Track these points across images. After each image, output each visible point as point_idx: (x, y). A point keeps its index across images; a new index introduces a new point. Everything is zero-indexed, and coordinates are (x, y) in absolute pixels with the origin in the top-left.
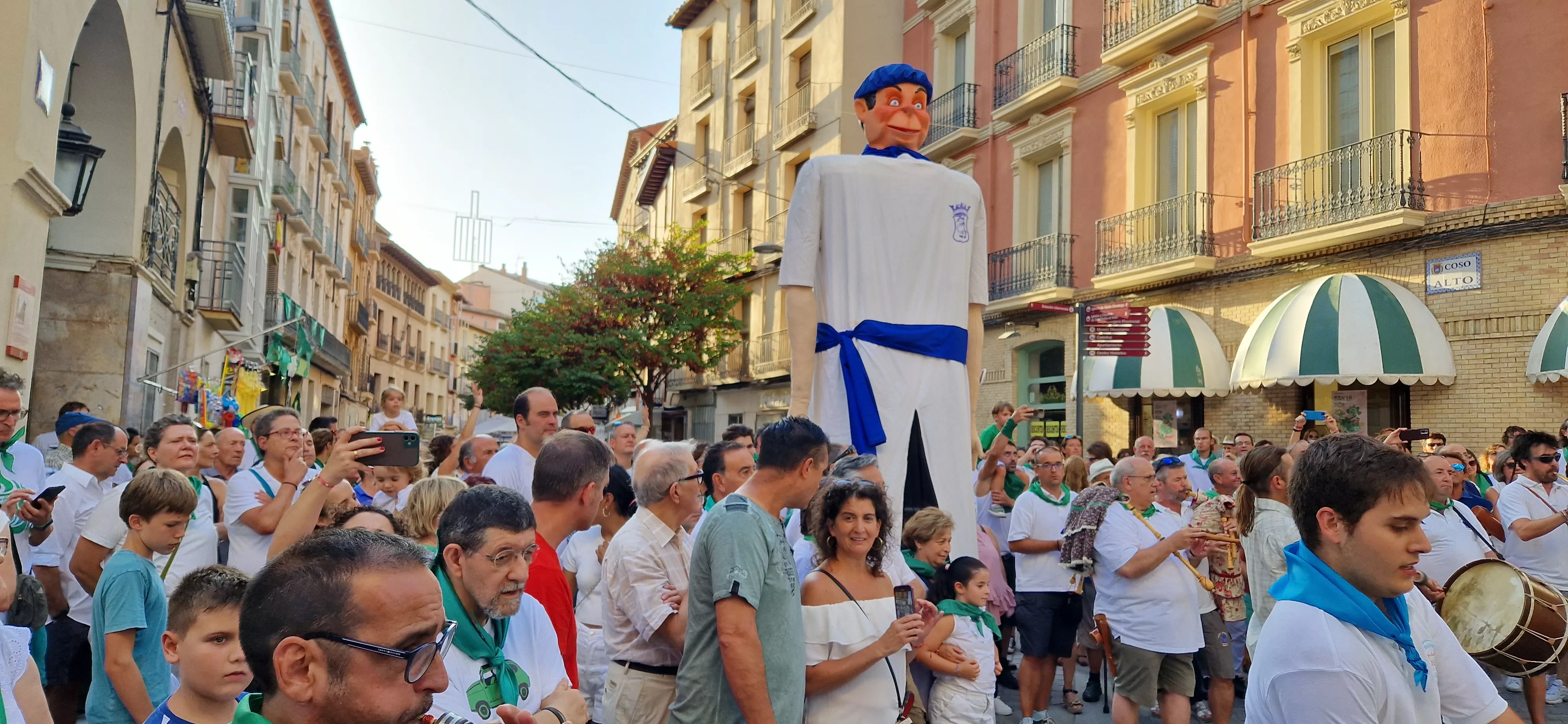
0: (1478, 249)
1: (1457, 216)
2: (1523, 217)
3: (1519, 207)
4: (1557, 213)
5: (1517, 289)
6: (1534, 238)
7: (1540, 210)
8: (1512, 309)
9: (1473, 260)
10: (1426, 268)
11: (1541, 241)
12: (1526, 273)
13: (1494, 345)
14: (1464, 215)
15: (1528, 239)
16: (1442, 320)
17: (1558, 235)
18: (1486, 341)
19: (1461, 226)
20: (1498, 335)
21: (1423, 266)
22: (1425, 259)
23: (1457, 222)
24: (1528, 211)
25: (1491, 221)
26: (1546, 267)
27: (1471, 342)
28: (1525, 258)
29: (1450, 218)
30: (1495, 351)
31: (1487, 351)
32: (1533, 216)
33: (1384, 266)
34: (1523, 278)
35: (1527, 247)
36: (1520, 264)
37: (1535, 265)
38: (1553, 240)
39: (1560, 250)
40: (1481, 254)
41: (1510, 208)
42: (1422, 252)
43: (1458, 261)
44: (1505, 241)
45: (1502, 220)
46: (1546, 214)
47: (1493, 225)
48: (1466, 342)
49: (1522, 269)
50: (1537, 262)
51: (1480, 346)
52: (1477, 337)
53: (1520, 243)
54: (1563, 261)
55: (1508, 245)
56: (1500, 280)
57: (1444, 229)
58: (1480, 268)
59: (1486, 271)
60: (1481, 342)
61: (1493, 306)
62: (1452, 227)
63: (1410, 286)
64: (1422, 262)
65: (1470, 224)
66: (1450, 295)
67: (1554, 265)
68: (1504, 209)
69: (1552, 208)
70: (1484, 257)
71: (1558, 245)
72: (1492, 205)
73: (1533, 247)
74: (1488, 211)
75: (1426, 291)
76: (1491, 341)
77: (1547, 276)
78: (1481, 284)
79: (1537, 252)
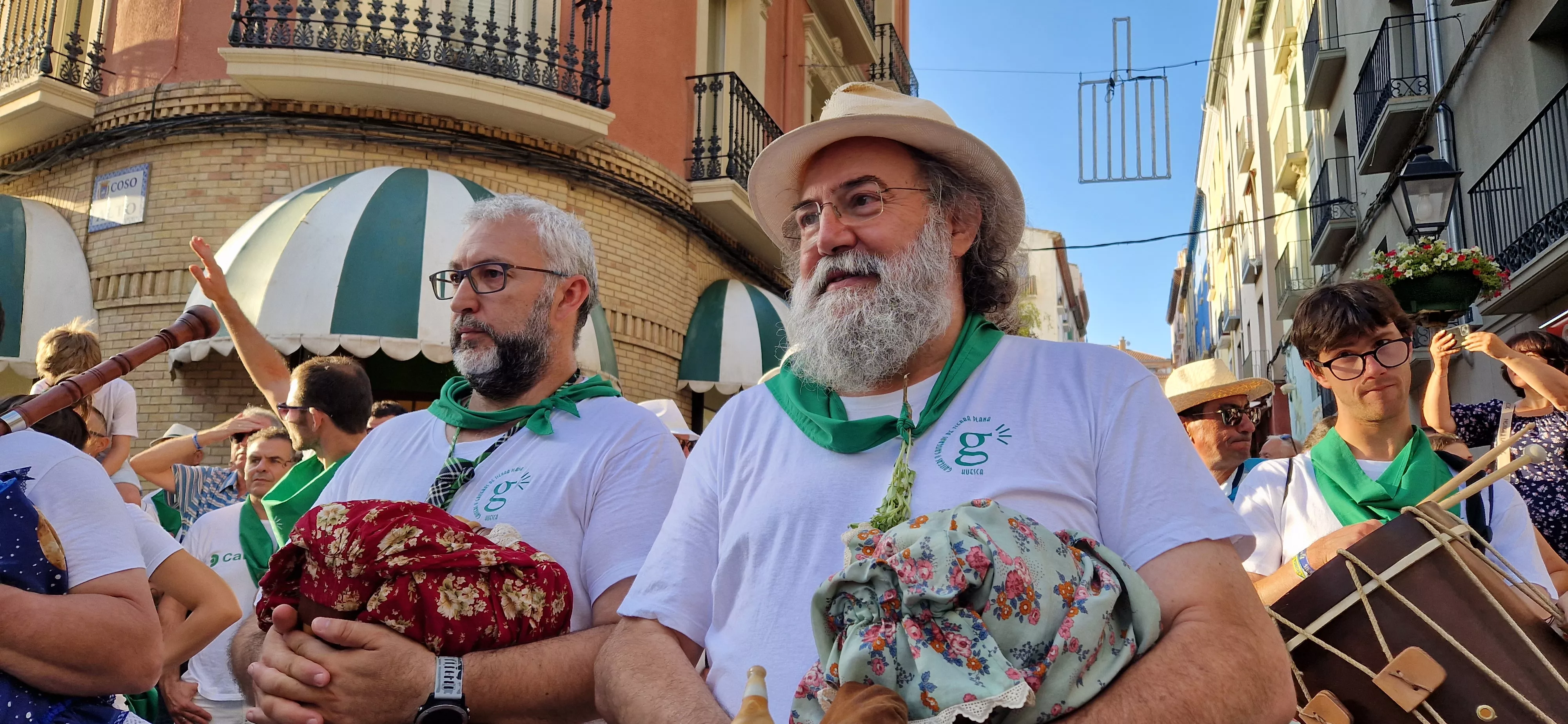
0: (149, 159)
1: (125, 103)
2: (201, 109)
3: (197, 91)
4: (244, 107)
5: (186, 225)
6: (216, 146)
7: (223, 99)
8: (175, 258)
9: (140, 175)
10: (92, 189)
11: (226, 152)
12: (201, 200)
13: (146, 317)
14: (133, 101)
15: (205, 147)
16: (94, 275)
17: (246, 144)
18: (138, 310)
19: (131, 119)
20: (149, 300)
21: (90, 185)
22: (95, 175)
23: (126, 112)
24: (208, 100)
25: (164, 113)
26: (224, 193)
27: (121, 311)
28: (204, 176)
29: (118, 105)
30: (146, 326)
31: (137, 326)
32: (215, 108)
33: (55, 187)
34: (195, 208)
35: (205, 160)
36: (193, 185)
37: (213, 190)
38: (238, 152)
39: (247, 168)
40: (150, 167)
41: (184, 93)
42: (92, 164)
43: (124, 178)
44: (182, 147)
45: (176, 111)
46: (230, 108)
47: (166, 119)
48: (115, 311)
49: (196, 193)
50: (215, 184)
51: (129, 318)
52: (127, 302)
53: (197, 153)
54: (246, 186)
55: (185, 154)
56: (168, 211)
57: (113, 124)
58: (147, 192)
59: (153, 196)
60: (131, 311)
61: (155, 251)
62: (122, 121)
63: (74, 219)
64: (89, 179)
65: (141, 117)
66: (109, 234)
67: (235, 191)
68: (179, 94)
69: (237, 99)
70: (154, 173)
71: (242, 160)
72: (166, 87)
73: (214, 160)
74: (160, 96)
75: (87, 228)
76: (143, 310)
77: (222, 207)
78: (145, 215)
79: (217, 168)
